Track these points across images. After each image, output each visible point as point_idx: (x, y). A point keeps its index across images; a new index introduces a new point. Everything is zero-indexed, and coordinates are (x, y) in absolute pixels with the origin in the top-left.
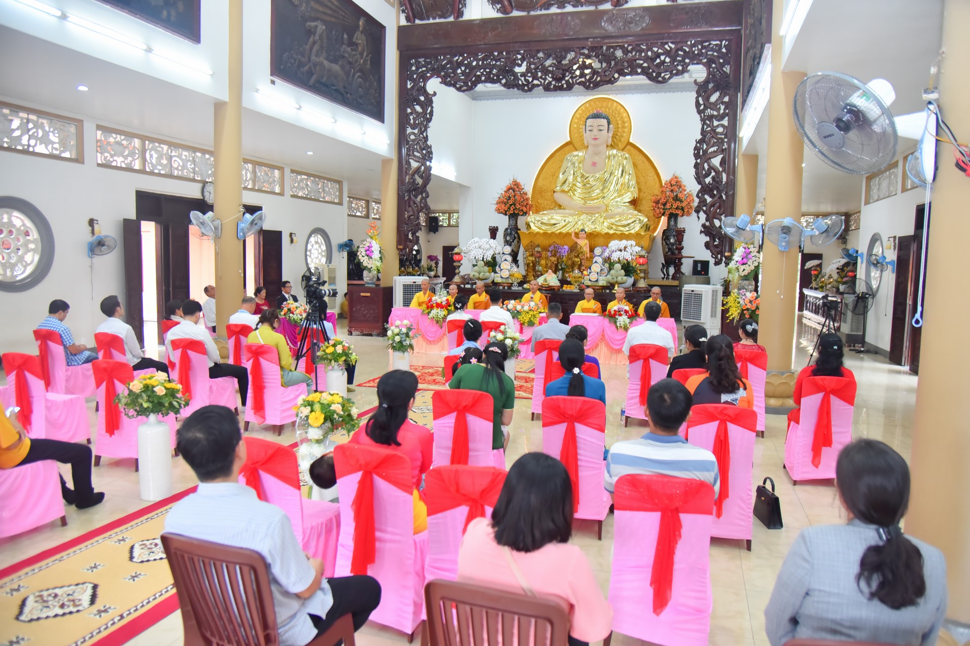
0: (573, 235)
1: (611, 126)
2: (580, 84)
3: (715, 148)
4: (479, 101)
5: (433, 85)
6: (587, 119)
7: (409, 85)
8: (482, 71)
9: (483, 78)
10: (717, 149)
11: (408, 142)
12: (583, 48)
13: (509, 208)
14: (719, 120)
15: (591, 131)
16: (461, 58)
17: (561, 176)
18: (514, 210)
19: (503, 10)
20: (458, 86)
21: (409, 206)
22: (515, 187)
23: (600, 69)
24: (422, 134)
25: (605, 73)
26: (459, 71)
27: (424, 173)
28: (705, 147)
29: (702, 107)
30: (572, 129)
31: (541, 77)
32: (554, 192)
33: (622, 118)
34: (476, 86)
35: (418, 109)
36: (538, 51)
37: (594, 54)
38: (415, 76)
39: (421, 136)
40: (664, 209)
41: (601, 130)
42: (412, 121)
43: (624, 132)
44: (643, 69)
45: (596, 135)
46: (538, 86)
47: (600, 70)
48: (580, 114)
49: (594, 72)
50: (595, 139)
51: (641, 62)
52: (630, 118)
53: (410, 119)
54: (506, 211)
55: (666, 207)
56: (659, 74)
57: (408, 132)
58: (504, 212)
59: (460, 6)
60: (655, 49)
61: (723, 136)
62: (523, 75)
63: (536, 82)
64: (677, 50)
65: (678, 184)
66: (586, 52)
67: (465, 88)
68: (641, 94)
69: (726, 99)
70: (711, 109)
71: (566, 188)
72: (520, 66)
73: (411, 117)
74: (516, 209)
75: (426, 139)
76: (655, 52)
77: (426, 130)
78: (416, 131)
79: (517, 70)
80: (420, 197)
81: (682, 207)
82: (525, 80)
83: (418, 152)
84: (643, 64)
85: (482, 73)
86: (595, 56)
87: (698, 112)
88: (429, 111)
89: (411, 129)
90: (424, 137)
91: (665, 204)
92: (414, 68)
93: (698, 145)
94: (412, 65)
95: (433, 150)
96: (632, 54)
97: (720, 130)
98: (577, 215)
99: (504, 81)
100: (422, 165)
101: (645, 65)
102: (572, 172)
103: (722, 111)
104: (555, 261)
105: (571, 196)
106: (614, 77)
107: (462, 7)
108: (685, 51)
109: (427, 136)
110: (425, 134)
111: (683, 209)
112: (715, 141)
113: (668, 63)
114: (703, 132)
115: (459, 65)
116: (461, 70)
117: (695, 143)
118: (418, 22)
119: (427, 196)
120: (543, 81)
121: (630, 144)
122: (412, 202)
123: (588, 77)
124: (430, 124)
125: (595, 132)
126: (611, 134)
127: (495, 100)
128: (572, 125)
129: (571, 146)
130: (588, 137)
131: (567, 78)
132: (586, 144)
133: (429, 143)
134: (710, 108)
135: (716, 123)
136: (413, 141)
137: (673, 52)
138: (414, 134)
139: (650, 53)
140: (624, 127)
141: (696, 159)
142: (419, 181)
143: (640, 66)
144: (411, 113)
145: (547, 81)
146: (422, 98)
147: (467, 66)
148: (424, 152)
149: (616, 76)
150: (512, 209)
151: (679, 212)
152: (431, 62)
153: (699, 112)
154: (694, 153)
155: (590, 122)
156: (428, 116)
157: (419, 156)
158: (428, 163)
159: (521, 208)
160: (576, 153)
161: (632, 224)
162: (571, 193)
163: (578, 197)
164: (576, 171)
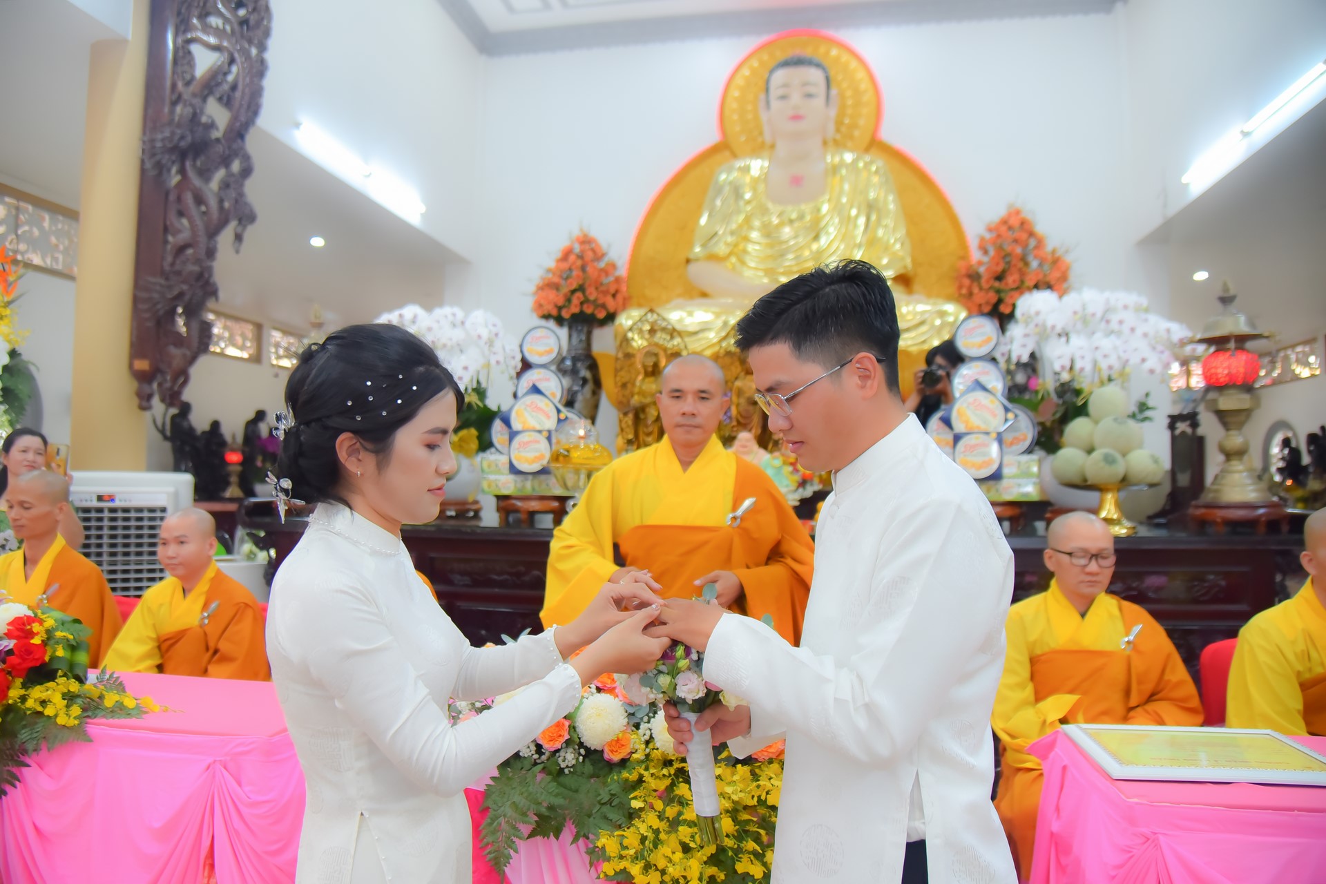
6: (772, 71)
13: (569, 300)
15: (783, 98)
17: (703, 220)
18: (582, 303)
21: (181, 214)
22: (584, 250)
27: (234, 87)
40: (998, 291)
41: (809, 96)
43: (860, 115)
45: (798, 108)
50: (796, 118)
54: (560, 308)
58: (554, 312)
65: (1025, 227)
71: (722, 249)
74: (587, 300)
80: (220, 174)
91: (999, 278)
100: (236, 59)
102: (734, 208)
105: (733, 269)
119: (247, 171)
121: (875, 144)
122: (189, 198)
125: (796, 98)
129: (727, 153)
132: (768, 137)
142: (217, 114)
148: (242, 12)
150: (576, 302)
155: (780, 76)
157: (221, 26)
158: (254, 51)
159: (600, 302)
160: (740, 163)
161: (924, 329)
162: (733, 259)
163: (756, 269)
164: (748, 202)
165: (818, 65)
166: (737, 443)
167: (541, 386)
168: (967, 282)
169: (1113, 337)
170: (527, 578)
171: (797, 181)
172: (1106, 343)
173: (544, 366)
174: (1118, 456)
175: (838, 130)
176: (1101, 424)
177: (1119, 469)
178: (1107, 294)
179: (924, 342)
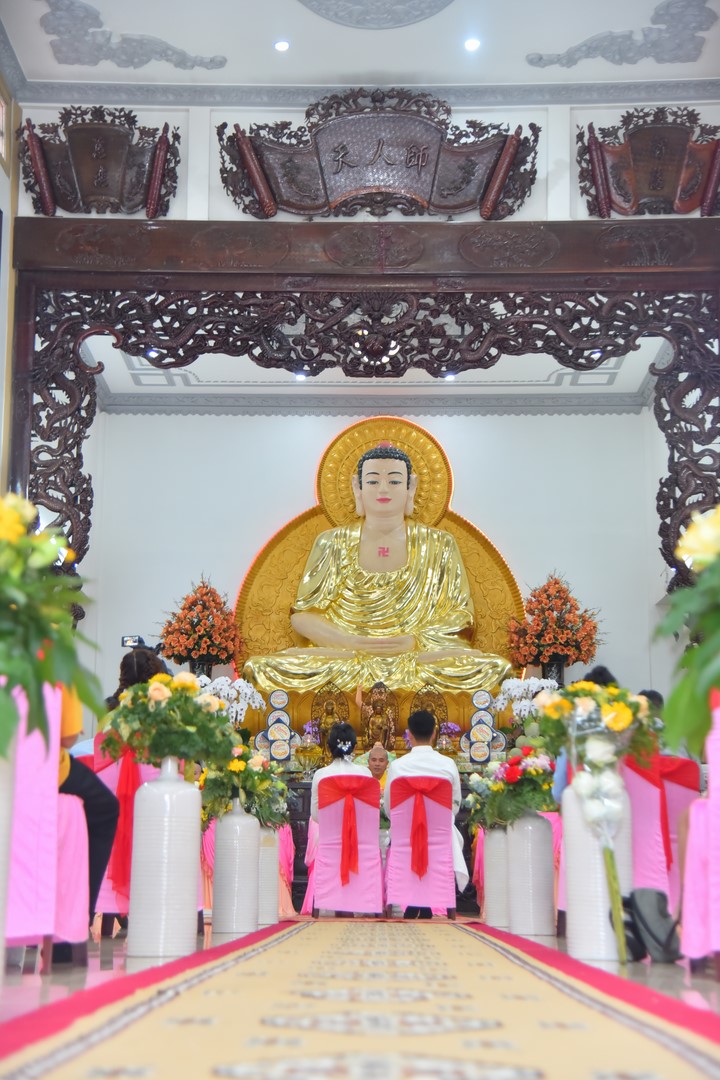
0: (359, 699)
1: (414, 476)
2: (419, 364)
3: (699, 497)
4: (114, 415)
5: (99, 348)
6: (364, 459)
7: (39, 345)
8: (209, 327)
9: (211, 343)
10: (704, 498)
11: (33, 468)
12: (425, 295)
13: (197, 644)
14: (702, 443)
15: (373, 483)
16: (161, 298)
17: (306, 579)
18: (208, 647)
19: (258, 208)
20: (153, 354)
22: (204, 600)
23: (460, 337)
24: (69, 452)
25: (470, 345)
26: (157, 324)
28: (678, 493)
29: (668, 417)
30: (323, 481)
31: (338, 348)
32: (292, 611)
33: (429, 461)
34: (195, 358)
35: (61, 397)
36: (332, 295)
37: (447, 307)
38: (53, 328)
39: (66, 455)
40: (538, 646)
41: (395, 483)
42: (44, 423)
43: (434, 490)
44: (547, 340)
45: (386, 493)
46: (332, 364)
47: (460, 340)
48: (339, 452)
49: (450, 343)
50: (384, 500)
51: (543, 327)
52: (446, 463)
53: (40, 419)
54: (190, 651)
55: (542, 642)
56: (579, 353)
57: (33, 446)
59: (163, 191)
60: (571, 304)
61: (714, 474)
62: (298, 340)
63: (326, 357)
64: (615, 306)
65: (562, 594)
66: (430, 301)
67: (172, 360)
68: (467, 415)
69: (714, 402)
70: (687, 422)
71: (321, 602)
72: (293, 322)
73: (43, 414)
74: (213, 644)
75: (78, 461)
76: (570, 310)
77: (78, 444)
78: (54, 444)
79: (287, 329)
81: (576, 641)
82: (305, 351)
83: (57, 489)
84: (546, 331)
85: (209, 332)
86: (450, 312)
87: (660, 426)
88: (85, 404)
89: (42, 438)
90: (74, 459)
91: (540, 636)
92: (50, 310)
93: (665, 489)
94: (48, 303)
95: (94, 485)
96: (524, 311)
97: (707, 461)
98: (356, 656)
99: (257, 351)
100: (68, 518)
101: (551, 333)
102: (334, 570)
103: (708, 425)
104: (382, 722)
105: (331, 619)
106: (489, 355)
107: (168, 194)
108: (628, 310)
109: (80, 456)
110: (74, 451)
111: (578, 647)
112: (699, 482)
113: (596, 331)
114: (673, 465)
115: (158, 311)
116: (163, 322)
117: (659, 486)
118: (60, 213)
119: (79, 587)
120: (342, 356)
121: (447, 514)
123: (435, 352)
124: (89, 431)
125: (384, 485)
126: (412, 493)
127: (152, 414)
128: (323, 475)
129: (323, 516)
130: (365, 497)
131: (392, 353)
132: (359, 511)
133: (85, 471)
134: (683, 420)
135: (697, 448)
136: (46, 464)
137: (605, 309)
138: (50, 450)
139: (559, 311)
140: (433, 481)
141: (663, 518)
143: (541, 334)
144: (43, 406)
145: (351, 356)
146: (70, 375)
147: (175, 316)
148: (72, 490)
149: (494, 351)
150: (204, 645)
151: (571, 652)
152: (92, 300)
153: (663, 426)
154: (658, 505)
155: (371, 465)
156: (83, 413)
157: (60, 498)
158: (82, 516)
159: (223, 646)
160: (338, 531)
161: (479, 676)
162: (330, 610)
163: (349, 622)
164: (345, 567)
165: (401, 459)
167: (282, 718)
168: (516, 638)
171: (384, 552)
173: (281, 709)
175: (416, 502)
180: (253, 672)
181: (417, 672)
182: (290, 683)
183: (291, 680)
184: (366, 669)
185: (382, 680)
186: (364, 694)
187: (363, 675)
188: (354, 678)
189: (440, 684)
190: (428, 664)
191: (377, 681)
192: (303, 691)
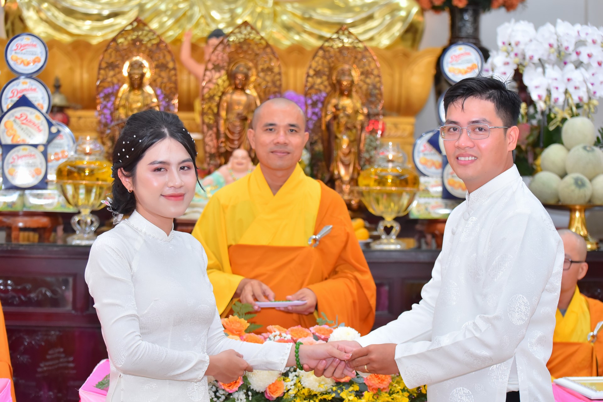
166: (232, 160)
167: (30, 96)
169: (582, 70)
170: (32, 295)
172: (578, 75)
173: (30, 76)
174: (586, 180)
176: (572, 151)
177: (587, 191)
178: (578, 27)
179: (371, 39)
180: (19, 10)
181: (275, 15)
182: (78, 27)
183: (80, 23)
184: (196, 9)
185: (221, 26)
186: (194, 47)
187: (190, 18)
188: (177, 21)
189: (311, 34)
190: (291, 2)
191: (213, 27)
192: (100, 40)
